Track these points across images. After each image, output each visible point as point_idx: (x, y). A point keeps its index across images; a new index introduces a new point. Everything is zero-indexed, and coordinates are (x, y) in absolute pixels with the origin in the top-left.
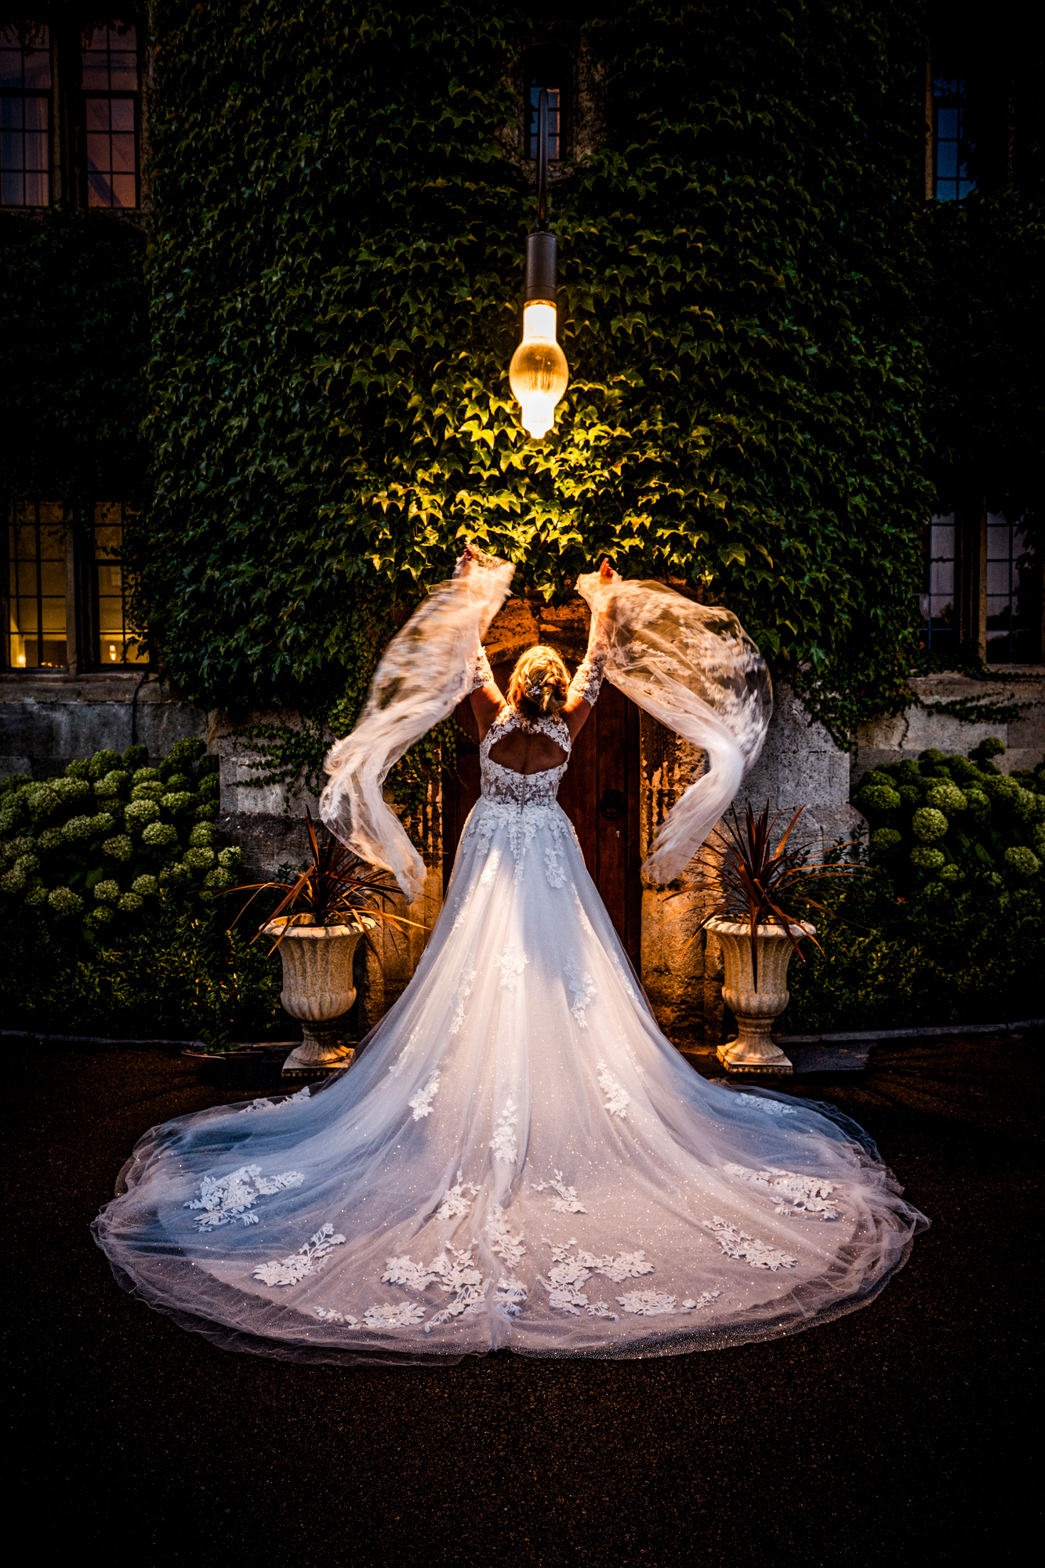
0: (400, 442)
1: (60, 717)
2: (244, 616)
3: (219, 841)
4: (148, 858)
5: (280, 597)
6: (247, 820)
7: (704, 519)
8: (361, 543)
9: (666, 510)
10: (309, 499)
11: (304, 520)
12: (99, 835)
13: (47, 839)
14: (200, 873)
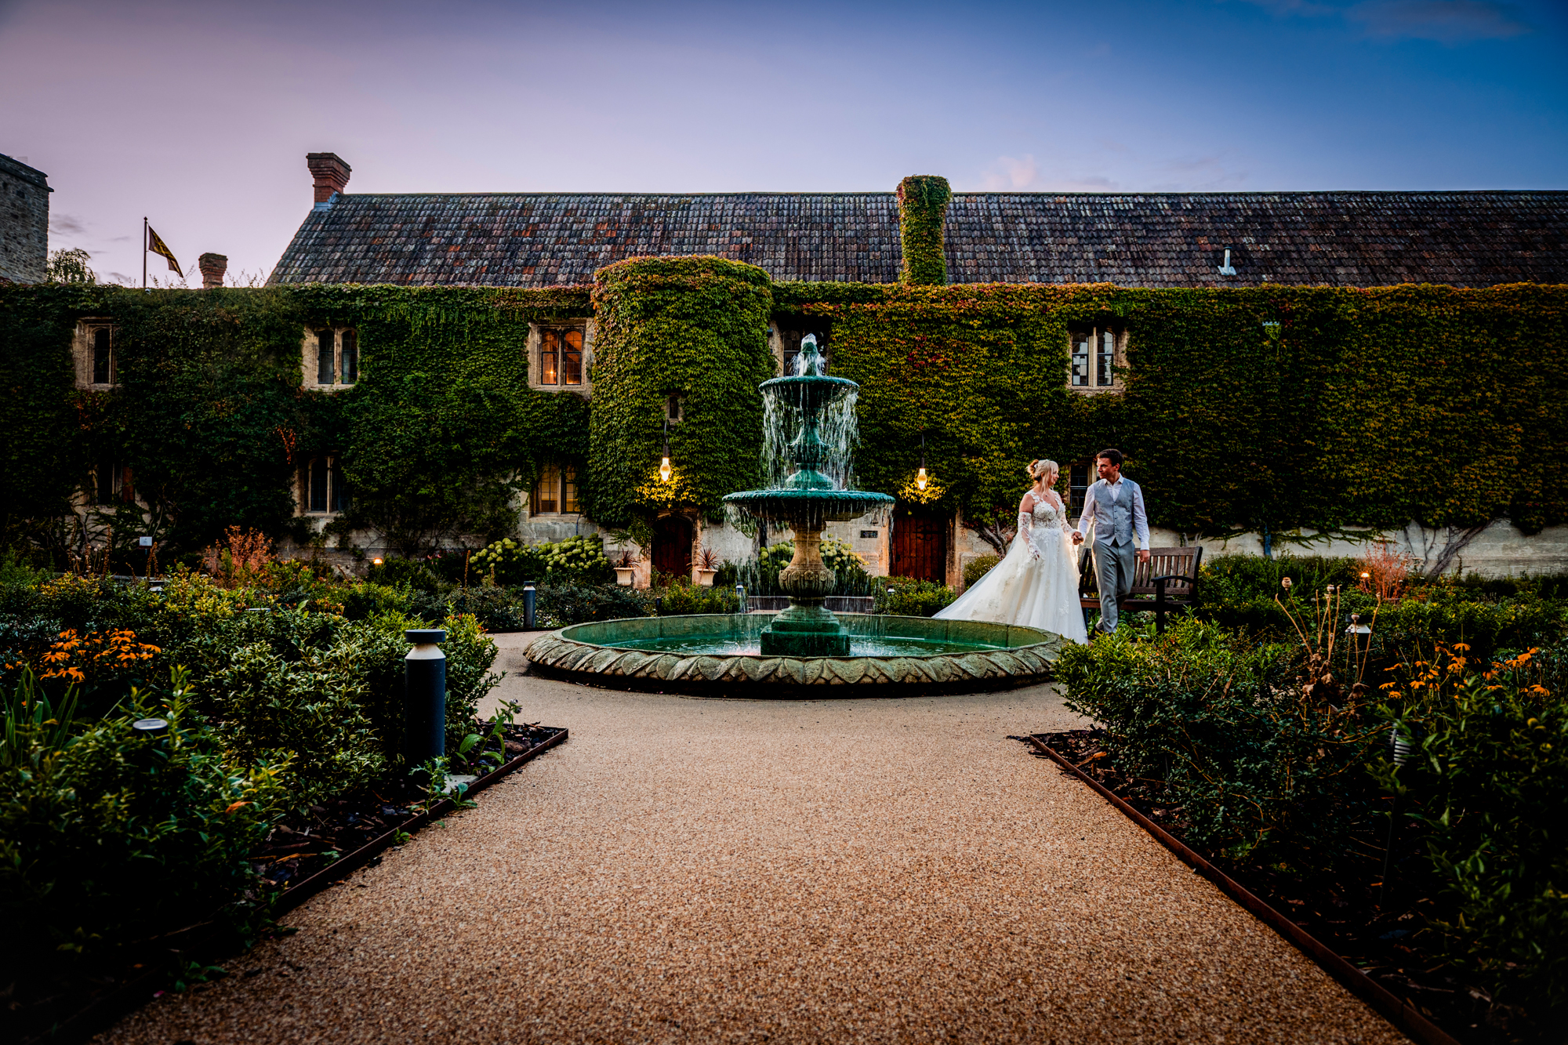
0: (642, 479)
1: (557, 527)
2: (611, 508)
3: (604, 556)
4: (589, 558)
5: (618, 506)
6: (610, 552)
7: (699, 493)
8: (633, 497)
9: (691, 492)
10: (624, 488)
11: (624, 490)
12: (579, 554)
13: (569, 554)
14: (600, 562)
